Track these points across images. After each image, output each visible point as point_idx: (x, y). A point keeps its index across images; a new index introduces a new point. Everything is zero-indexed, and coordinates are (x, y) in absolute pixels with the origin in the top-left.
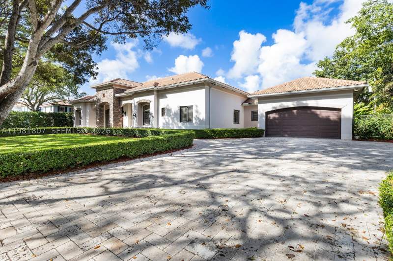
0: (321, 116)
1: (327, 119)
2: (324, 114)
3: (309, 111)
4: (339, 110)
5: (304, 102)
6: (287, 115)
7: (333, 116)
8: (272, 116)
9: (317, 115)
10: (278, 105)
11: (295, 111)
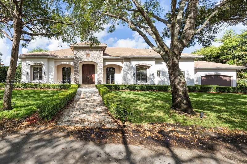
0: (223, 79)
1: (226, 80)
2: (224, 78)
3: (219, 77)
4: (231, 77)
5: (219, 73)
6: (209, 78)
7: (228, 79)
8: (203, 78)
9: (222, 78)
10: (208, 73)
11: (213, 77)
